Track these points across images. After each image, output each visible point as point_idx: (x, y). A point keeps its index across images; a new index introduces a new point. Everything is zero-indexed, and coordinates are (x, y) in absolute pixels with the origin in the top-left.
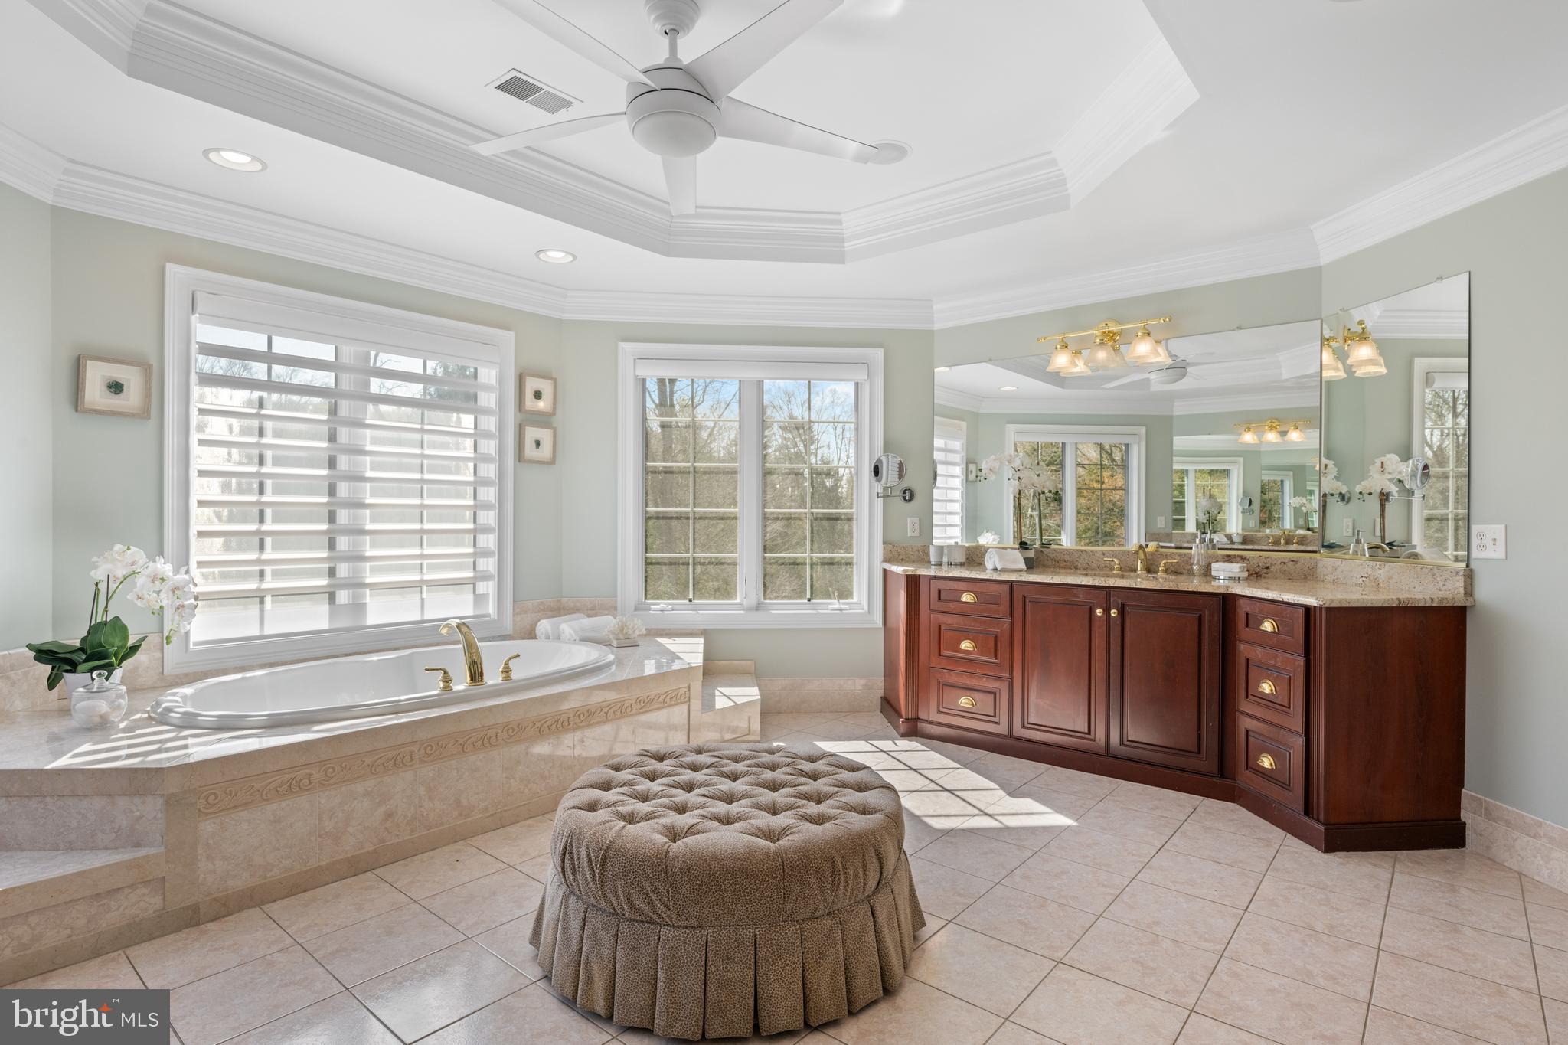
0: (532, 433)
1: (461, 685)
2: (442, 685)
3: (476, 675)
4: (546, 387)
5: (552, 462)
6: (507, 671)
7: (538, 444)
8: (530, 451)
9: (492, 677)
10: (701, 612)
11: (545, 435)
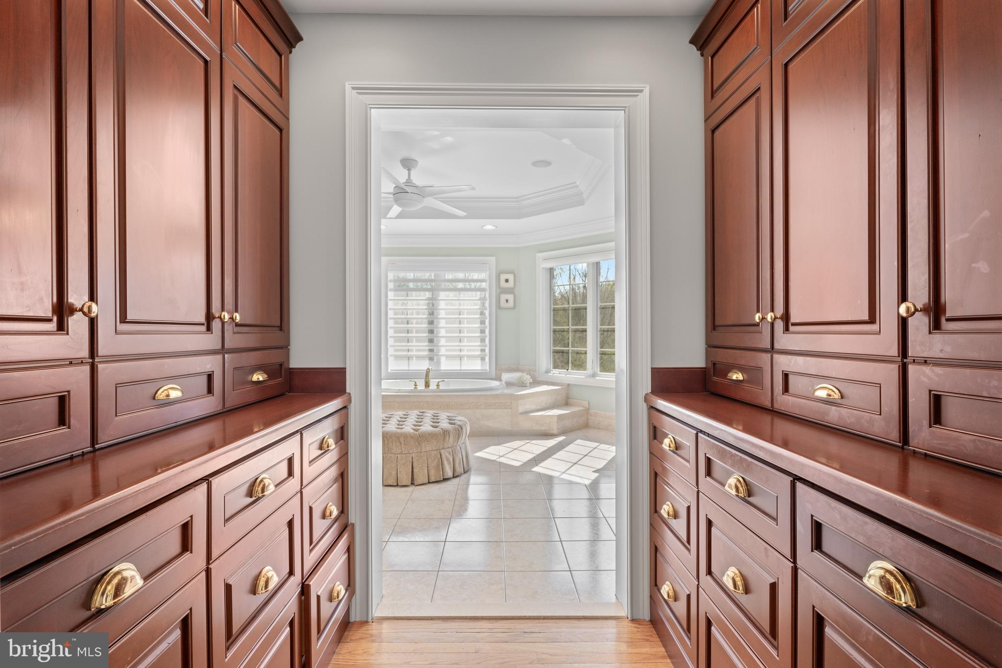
0: (504, 297)
1: (421, 386)
2: (414, 387)
3: (427, 385)
4: (511, 277)
5: (514, 308)
6: (438, 385)
7: (507, 301)
8: (503, 303)
9: (433, 386)
10: (568, 376)
11: (510, 297)
